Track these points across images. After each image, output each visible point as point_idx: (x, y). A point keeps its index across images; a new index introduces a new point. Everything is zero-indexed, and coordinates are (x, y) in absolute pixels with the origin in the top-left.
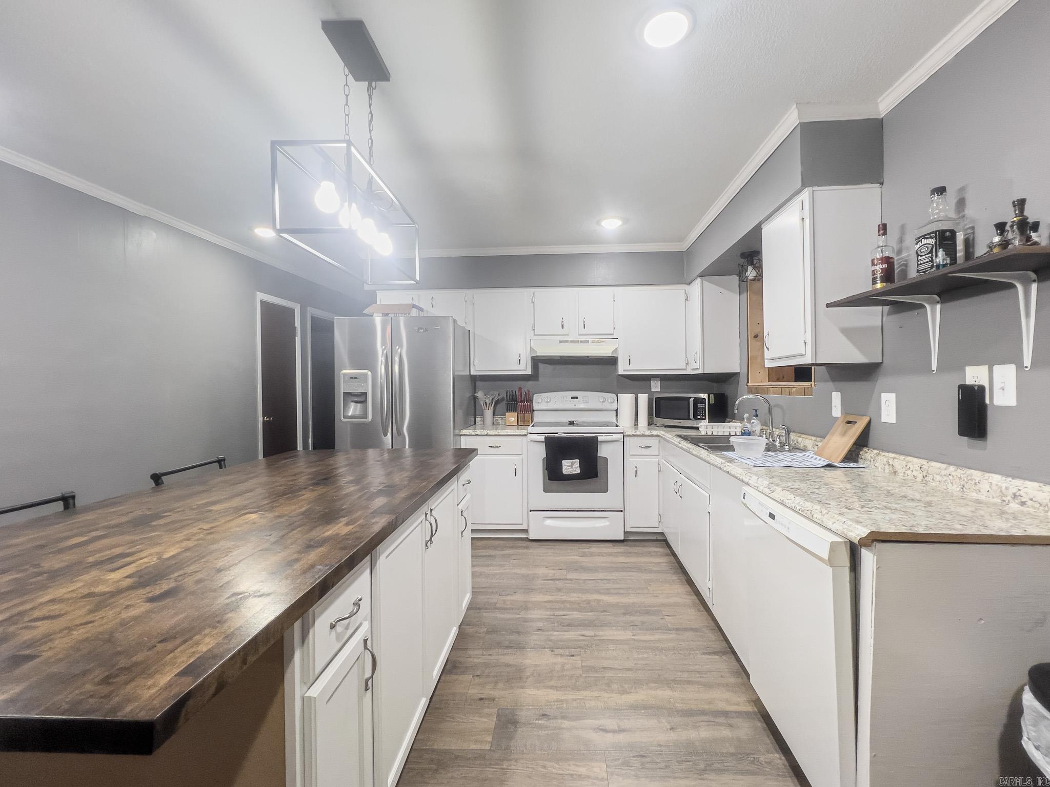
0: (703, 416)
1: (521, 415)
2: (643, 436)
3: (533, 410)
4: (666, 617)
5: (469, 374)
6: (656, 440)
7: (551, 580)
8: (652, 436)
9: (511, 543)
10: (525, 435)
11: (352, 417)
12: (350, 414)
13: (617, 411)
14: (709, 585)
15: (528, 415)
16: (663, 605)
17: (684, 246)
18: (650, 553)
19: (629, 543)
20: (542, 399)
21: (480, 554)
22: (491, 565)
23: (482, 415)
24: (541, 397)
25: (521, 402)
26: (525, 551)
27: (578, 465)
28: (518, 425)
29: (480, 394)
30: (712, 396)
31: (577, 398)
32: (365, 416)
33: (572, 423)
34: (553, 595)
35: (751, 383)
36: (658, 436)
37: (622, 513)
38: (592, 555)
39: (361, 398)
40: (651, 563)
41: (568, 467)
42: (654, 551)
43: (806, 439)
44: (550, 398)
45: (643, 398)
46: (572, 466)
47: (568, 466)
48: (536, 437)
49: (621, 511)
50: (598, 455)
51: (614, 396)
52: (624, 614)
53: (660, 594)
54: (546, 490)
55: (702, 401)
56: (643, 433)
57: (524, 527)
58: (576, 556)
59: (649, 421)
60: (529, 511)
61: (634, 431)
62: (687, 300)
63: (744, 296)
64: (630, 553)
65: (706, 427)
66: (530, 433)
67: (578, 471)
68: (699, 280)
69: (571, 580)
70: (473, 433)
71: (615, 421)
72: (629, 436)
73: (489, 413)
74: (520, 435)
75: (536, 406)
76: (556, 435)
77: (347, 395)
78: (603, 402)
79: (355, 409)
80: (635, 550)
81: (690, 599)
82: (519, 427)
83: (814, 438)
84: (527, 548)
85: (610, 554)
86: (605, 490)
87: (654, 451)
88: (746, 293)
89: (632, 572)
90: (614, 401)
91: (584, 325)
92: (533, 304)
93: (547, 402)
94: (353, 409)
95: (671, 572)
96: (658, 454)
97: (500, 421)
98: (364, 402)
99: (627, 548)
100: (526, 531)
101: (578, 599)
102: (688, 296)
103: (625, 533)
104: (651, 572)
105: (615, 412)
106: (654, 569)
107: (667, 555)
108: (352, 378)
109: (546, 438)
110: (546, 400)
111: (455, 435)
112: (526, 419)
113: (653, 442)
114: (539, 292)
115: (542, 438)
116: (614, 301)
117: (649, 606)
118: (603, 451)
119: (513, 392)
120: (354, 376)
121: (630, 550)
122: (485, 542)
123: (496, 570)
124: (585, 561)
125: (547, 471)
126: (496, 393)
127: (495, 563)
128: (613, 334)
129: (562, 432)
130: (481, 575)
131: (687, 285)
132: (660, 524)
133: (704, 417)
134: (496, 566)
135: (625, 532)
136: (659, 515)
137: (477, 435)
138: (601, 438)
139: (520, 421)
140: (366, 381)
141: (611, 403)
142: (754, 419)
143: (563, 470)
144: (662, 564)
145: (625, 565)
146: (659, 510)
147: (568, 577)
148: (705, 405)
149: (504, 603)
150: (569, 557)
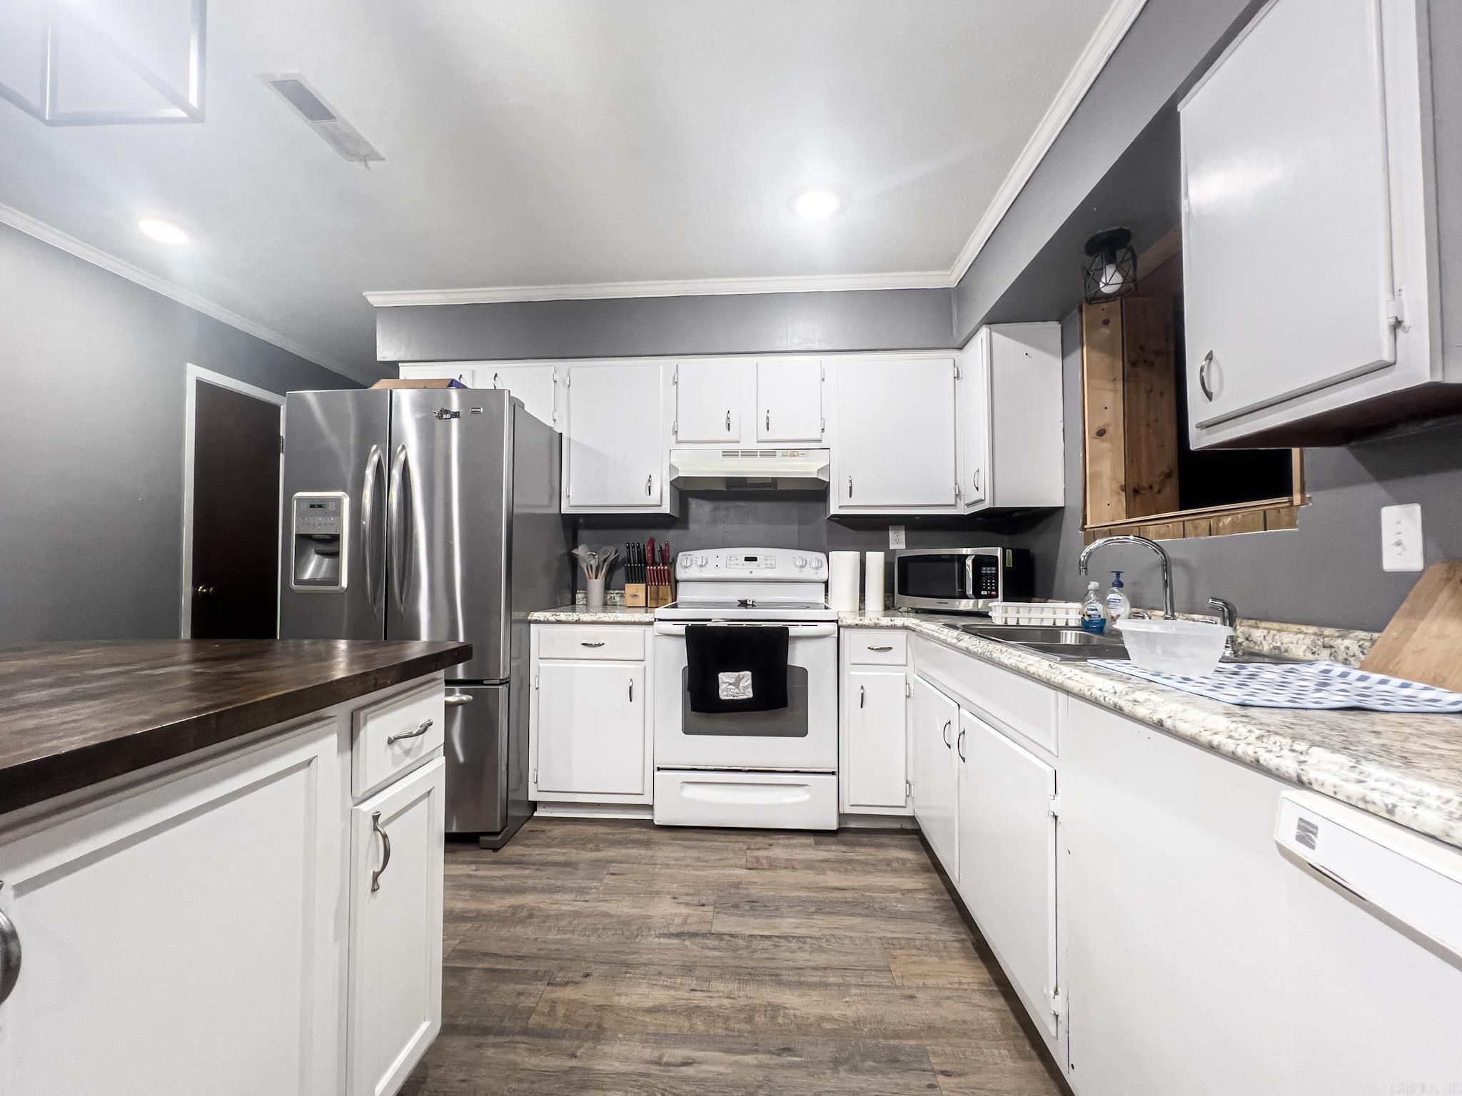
0: (991, 590)
1: (651, 589)
2: (876, 627)
3: (677, 582)
4: (941, 1079)
5: (557, 512)
6: (902, 635)
7: (677, 935)
8: (894, 627)
9: (618, 833)
10: (651, 623)
11: (311, 582)
12: (307, 575)
13: (826, 583)
14: (1058, 1005)
15: (665, 589)
16: (932, 1030)
17: (950, 279)
18: (888, 863)
19: (848, 837)
20: (692, 561)
21: (551, 858)
22: (559, 889)
23: (585, 588)
24: (690, 557)
25: (654, 563)
26: (643, 852)
27: (750, 682)
28: (647, 606)
29: (581, 551)
30: (1009, 552)
31: (755, 559)
32: (335, 581)
33: (744, 604)
34: (670, 988)
35: (1091, 524)
36: (905, 628)
37: (835, 778)
38: (772, 865)
39: (328, 545)
40: (894, 890)
41: (729, 687)
42: (898, 859)
43: (1279, 631)
44: (707, 560)
45: (876, 560)
46: (736, 684)
47: (730, 684)
48: (669, 627)
49: (833, 773)
50: (788, 664)
51: (822, 556)
52: (836, 1063)
53: (918, 988)
54: (688, 730)
55: (992, 561)
56: (877, 622)
57: (645, 800)
58: (741, 867)
59: (885, 601)
60: (656, 769)
61: (859, 618)
62: (957, 377)
63: (1074, 358)
64: (850, 861)
65: (1002, 612)
66: (660, 620)
67: (749, 694)
68: (984, 331)
69: (720, 936)
70: (552, 619)
71: (824, 602)
72: (849, 627)
73: (596, 585)
74: (641, 623)
75: (681, 574)
76: (709, 624)
77: (305, 539)
78: (802, 567)
79: (318, 567)
80: (862, 854)
81: (991, 1010)
82: (649, 609)
83: (1312, 629)
84: (647, 844)
85: (809, 865)
86: (803, 732)
87: (895, 657)
88: (1079, 351)
89: (853, 915)
90: (822, 565)
91: (768, 424)
92: (675, 387)
93: (701, 566)
94: (314, 567)
95: (938, 917)
96: (904, 663)
97: (618, 599)
98: (335, 555)
99: (844, 849)
100: (650, 808)
101: (726, 1002)
102: (960, 370)
103: (842, 816)
104: (894, 916)
105: (824, 585)
106: (901, 908)
107: (925, 869)
108: (312, 506)
109: (688, 628)
110: (699, 563)
111: (511, 622)
112: (661, 596)
113: (896, 639)
114: (686, 364)
115: (681, 629)
116: (823, 380)
117: (897, 1036)
118: (798, 656)
119: (638, 547)
120: (318, 503)
121: (850, 855)
122: (570, 828)
123: (566, 903)
124: (759, 883)
125: (688, 693)
126: (611, 549)
127: (569, 884)
128: (821, 441)
129: (719, 617)
130: (531, 916)
131: (956, 351)
132: (909, 799)
133: (994, 593)
134: (571, 890)
135: (839, 814)
136: (907, 782)
137: (559, 622)
138: (793, 631)
139: (651, 600)
140: (338, 513)
141: (817, 568)
142: (1114, 592)
143: (720, 691)
144: (919, 896)
145: (838, 895)
146: (906, 772)
147: (717, 928)
148: (997, 570)
149: (549, 1014)
150: (727, 872)
